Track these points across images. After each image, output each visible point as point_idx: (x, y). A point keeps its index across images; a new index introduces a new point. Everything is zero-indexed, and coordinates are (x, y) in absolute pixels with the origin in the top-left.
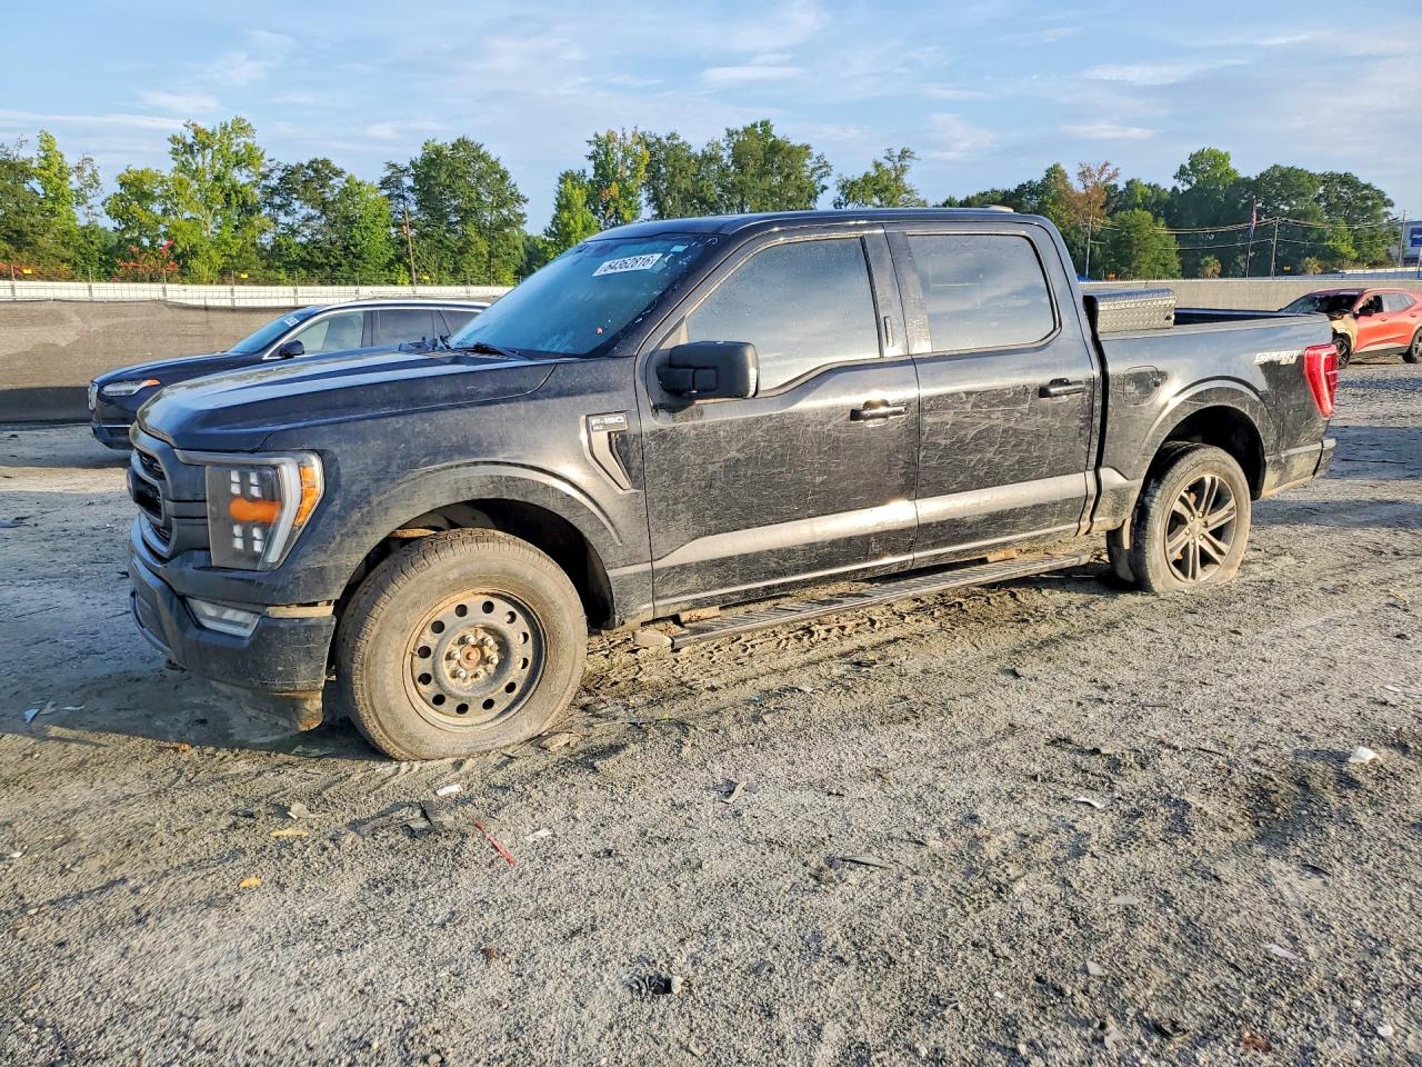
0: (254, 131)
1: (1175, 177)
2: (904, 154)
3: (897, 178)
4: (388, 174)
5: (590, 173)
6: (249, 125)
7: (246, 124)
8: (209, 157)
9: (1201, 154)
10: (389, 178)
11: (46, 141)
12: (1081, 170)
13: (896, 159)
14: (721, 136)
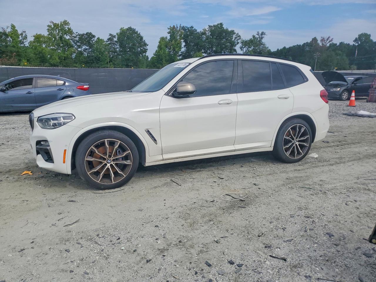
0: (70, 24)
1: (354, 41)
2: (263, 33)
3: (260, 41)
4: (110, 37)
5: (169, 38)
6: (68, 22)
7: (67, 22)
8: (58, 31)
9: (362, 34)
10: (110, 38)
11: (13, 27)
12: (321, 39)
13: (260, 35)
14: (207, 28)
